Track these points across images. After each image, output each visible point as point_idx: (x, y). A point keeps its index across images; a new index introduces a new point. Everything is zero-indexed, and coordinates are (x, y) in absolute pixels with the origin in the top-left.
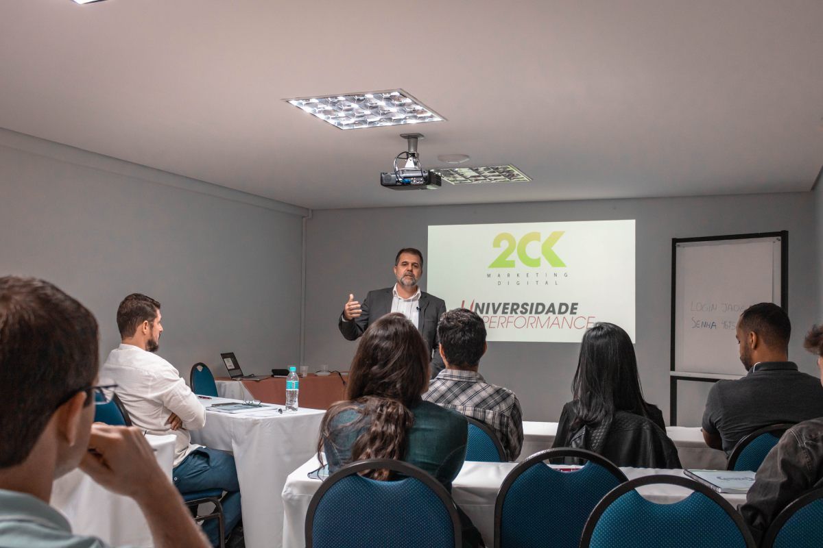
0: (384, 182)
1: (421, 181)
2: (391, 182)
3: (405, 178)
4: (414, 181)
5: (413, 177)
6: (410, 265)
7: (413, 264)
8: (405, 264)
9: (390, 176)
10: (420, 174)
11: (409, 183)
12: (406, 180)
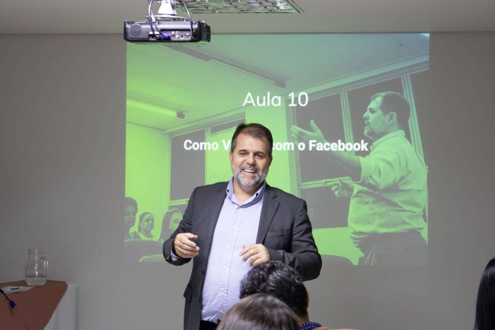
0: (130, 36)
1: (188, 36)
2: (141, 36)
3: (163, 30)
4: (177, 37)
5: (175, 30)
6: (251, 155)
7: (256, 154)
8: (245, 153)
9: (139, 27)
10: (188, 26)
11: (168, 40)
12: (166, 34)
